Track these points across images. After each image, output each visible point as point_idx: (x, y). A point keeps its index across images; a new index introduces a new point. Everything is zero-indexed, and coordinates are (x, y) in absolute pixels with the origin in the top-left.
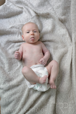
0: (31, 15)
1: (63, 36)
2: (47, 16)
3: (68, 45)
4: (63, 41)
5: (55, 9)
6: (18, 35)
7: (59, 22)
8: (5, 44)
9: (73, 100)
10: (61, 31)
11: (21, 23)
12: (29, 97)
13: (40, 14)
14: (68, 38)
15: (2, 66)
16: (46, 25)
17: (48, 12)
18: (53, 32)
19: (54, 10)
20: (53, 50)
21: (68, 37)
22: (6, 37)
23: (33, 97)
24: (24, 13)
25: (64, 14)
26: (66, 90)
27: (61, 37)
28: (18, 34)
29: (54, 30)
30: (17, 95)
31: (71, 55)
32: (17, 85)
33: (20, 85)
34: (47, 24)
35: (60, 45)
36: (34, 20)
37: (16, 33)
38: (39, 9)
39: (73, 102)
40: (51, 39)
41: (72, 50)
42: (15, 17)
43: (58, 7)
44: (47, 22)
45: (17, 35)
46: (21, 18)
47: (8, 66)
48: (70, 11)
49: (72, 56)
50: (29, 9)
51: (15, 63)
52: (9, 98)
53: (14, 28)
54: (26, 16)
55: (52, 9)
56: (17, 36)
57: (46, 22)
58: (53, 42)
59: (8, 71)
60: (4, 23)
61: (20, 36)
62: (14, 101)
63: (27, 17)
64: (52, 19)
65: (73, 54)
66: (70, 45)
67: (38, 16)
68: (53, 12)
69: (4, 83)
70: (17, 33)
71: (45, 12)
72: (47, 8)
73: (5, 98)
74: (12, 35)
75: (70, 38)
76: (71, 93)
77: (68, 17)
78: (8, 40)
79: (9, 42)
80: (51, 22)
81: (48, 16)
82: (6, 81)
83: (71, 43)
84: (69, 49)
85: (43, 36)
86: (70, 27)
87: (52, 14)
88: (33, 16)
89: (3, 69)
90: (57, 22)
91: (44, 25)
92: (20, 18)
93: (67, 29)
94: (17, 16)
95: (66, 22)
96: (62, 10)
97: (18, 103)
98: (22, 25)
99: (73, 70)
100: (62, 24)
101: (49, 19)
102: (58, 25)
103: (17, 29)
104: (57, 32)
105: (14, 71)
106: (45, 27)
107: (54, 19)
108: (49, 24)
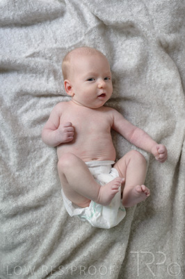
0: (86, 25)
1: (165, 89)
2: (128, 30)
3: (177, 113)
4: (163, 103)
5: (150, 13)
6: (48, 77)
7: (159, 52)
8: (12, 100)
10: (162, 73)
11: (58, 43)
12: (63, 237)
13: (108, 22)
14: (177, 96)
15: (3, 155)
16: (124, 52)
17: (131, 19)
18: (139, 75)
19: (147, 15)
21: (179, 93)
23: (71, 238)
24: (67, 15)
25: (175, 28)
27: (161, 90)
28: (49, 74)
29: (143, 70)
30: (34, 231)
32: (36, 207)
33: (43, 206)
34: (126, 51)
35: (154, 114)
36: (93, 40)
37: (43, 72)
38: (108, 9)
40: (133, 94)
42: (43, 26)
43: (160, 8)
44: (127, 45)
45: (45, 76)
46: (59, 31)
47: (18, 157)
49: (182, 146)
51: (34, 151)
52: (14, 235)
53: (38, 56)
54: (73, 24)
55: (144, 12)
56: (44, 78)
57: (124, 45)
58: (138, 102)
59: (15, 170)
60: (13, 40)
61: (52, 78)
62: (25, 244)
63: (75, 27)
64: (140, 40)
66: (182, 115)
67: (104, 27)
68: (145, 20)
69: (4, 199)
70: (46, 71)
71: (123, 19)
72: (130, 6)
73: (6, 233)
74: (32, 76)
76: (168, 241)
78: (22, 91)
79: (24, 95)
80: (139, 46)
81: (131, 30)
82: (10, 194)
84: (177, 125)
87: (140, 26)
88: (89, 29)
89: (5, 164)
90: (153, 50)
91: (118, 53)
92: (57, 29)
93: (179, 69)
94: (48, 22)
95: (179, 50)
96: (170, 17)
97: (36, 248)
98: (60, 49)
100: (167, 56)
101: (134, 38)
102: (155, 58)
103: (46, 59)
104: (151, 76)
105: (31, 171)
106: (121, 60)
107: (146, 41)
108: (130, 53)
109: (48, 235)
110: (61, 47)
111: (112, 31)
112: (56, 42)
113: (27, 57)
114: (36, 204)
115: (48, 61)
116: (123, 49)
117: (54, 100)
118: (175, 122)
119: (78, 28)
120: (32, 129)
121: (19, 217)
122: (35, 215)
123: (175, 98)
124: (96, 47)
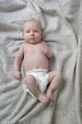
1: (68, 37)
2: (53, 13)
3: (73, 47)
4: (68, 43)
5: (62, 7)
6: (20, 32)
7: (66, 22)
8: (4, 41)
9: (73, 108)
10: (67, 31)
12: (27, 100)
13: (45, 10)
16: (51, 23)
17: (55, 9)
18: (58, 32)
19: (61, 7)
20: (56, 52)
21: (74, 39)
23: (31, 101)
24: (28, 7)
25: (72, 13)
26: (68, 96)
27: (66, 38)
28: (20, 31)
29: (59, 30)
30: (14, 98)
31: (76, 59)
32: (15, 87)
33: (18, 87)
35: (64, 47)
36: (39, 17)
38: (45, 5)
39: (73, 109)
40: (55, 39)
41: (77, 53)
42: (17, 11)
43: (66, 5)
45: (18, 31)
47: (7, 66)
48: (79, 11)
49: (76, 60)
50: (34, 3)
52: (5, 100)
53: (15, 23)
54: (30, 11)
55: (59, 6)
56: (18, 33)
57: (51, 20)
58: (57, 42)
59: (6, 71)
60: (4, 16)
61: (21, 33)
62: (10, 104)
63: (31, 12)
64: (58, 18)
65: (78, 58)
66: (76, 48)
67: (43, 12)
68: (60, 10)
69: (1, 83)
70: (19, 30)
71: (51, 9)
72: (53, 4)
73: (1, 100)
74: (13, 32)
75: (76, 40)
76: (72, 100)
77: (76, 16)
78: (8, 37)
79: (9, 39)
80: (57, 20)
81: (54, 13)
82: (3, 81)
83: (76, 46)
84: (74, 52)
85: (47, 36)
86: (77, 27)
87: (58, 12)
88: (37, 12)
89: (1, 69)
90: (63, 21)
91: (49, 23)
92: (23, 13)
93: (73, 29)
94: (20, 10)
95: (73, 22)
96: (70, 8)
97: (15, 106)
99: (76, 75)
100: (69, 24)
101: (55, 17)
102: (64, 25)
103: (19, 24)
104: (62, 32)
106: (50, 26)
107: (60, 18)
108: (54, 23)
109: (21, 100)
110: (25, 20)
111: (46, 14)
112: (23, 18)
113: (10, 23)
114: (15, 86)
116: (50, 21)
117: (22, 41)
118: (73, 51)
119: (32, 13)
120: (13, 54)
121: (7, 92)
122: (15, 91)
123: (72, 41)
124: (40, 20)
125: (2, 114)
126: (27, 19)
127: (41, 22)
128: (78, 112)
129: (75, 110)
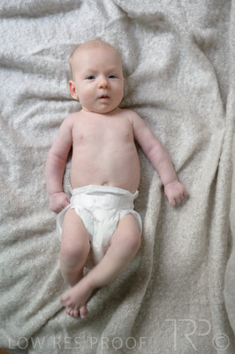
0: (107, 17)
1: (199, 94)
2: (156, 24)
3: (213, 123)
4: (196, 111)
5: (183, 4)
6: (60, 80)
7: (193, 49)
8: (15, 103)
9: (204, 297)
10: (196, 76)
11: (72, 39)
13: (133, 14)
16: (151, 51)
17: (161, 10)
18: (169, 77)
19: (179, 6)
21: (215, 99)
22: (23, 81)
24: (85, 7)
25: (212, 22)
26: (189, 263)
27: (194, 96)
28: (61, 75)
29: (174, 72)
30: (38, 261)
31: (217, 159)
32: (41, 232)
33: (50, 231)
34: (153, 49)
36: (115, 34)
37: (54, 72)
39: (203, 301)
40: (161, 99)
41: (223, 142)
42: (55, 18)
44: (154, 43)
45: (56, 78)
46: (75, 25)
47: (20, 170)
48: (229, 15)
49: (219, 160)
51: (41, 164)
52: (13, 266)
53: (48, 54)
54: (90, 17)
55: (175, 2)
57: (151, 43)
58: (167, 109)
59: (17, 186)
60: (18, 34)
61: (64, 81)
62: (27, 278)
63: (94, 20)
64: (170, 36)
65: (223, 154)
66: (219, 125)
67: (128, 20)
68: (177, 12)
69: (2, 221)
70: (58, 71)
71: (151, 10)
73: (3, 264)
74: (40, 77)
75: (221, 103)
76: (203, 275)
77: (223, 33)
78: (27, 92)
79: (30, 98)
80: (169, 44)
81: (160, 24)
82: (9, 215)
83: (221, 120)
84: (213, 138)
85: (138, 89)
86: (227, 65)
87: (171, 19)
88: (111, 21)
89: (4, 180)
90: (187, 48)
91: (144, 53)
92: (72, 23)
93: (215, 71)
94: (61, 14)
95: (215, 49)
96: (205, 8)
97: (40, 282)
98: (74, 45)
99: (216, 206)
100: (202, 55)
101: (163, 34)
102: (187, 58)
103: (57, 58)
104: (183, 79)
105: (36, 189)
106: (147, 60)
107: (178, 37)
108: (159, 51)
110: (76, 43)
111: (137, 26)
112: (70, 38)
113: (34, 54)
114: (41, 227)
115: (59, 60)
116: (150, 47)
117: (67, 104)
118: (210, 134)
119: (97, 22)
121: (20, 244)
122: (40, 242)
123: (211, 105)
124: (117, 43)
125: (5, 303)
126: (83, 42)
127: (121, 50)
128: (217, 310)
129: (208, 305)
